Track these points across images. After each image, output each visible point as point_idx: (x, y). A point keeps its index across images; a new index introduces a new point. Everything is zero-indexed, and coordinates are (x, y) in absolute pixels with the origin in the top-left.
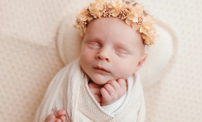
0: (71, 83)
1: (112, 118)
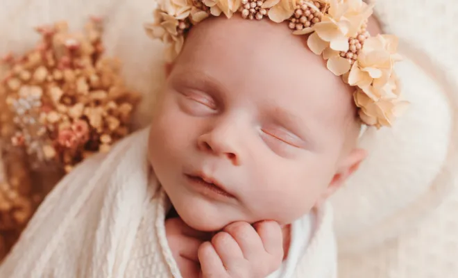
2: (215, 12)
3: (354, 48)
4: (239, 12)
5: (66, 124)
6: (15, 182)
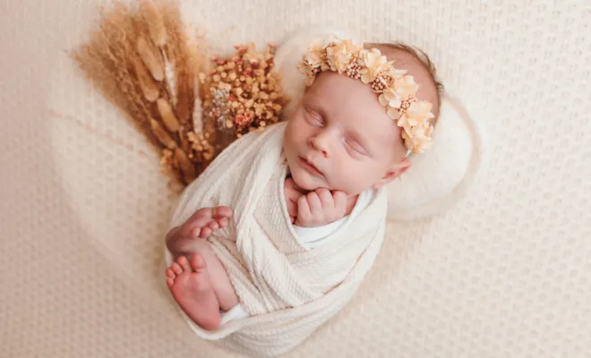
0: (257, 168)
1: (305, 251)
2: (333, 69)
3: (404, 106)
4: (345, 72)
5: (242, 111)
6: (207, 135)
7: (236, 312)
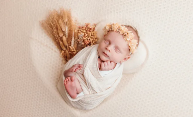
1: (102, 77)
3: (130, 41)
4: (116, 31)
7: (81, 94)
